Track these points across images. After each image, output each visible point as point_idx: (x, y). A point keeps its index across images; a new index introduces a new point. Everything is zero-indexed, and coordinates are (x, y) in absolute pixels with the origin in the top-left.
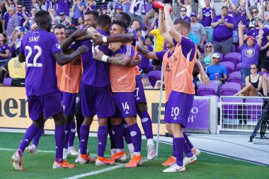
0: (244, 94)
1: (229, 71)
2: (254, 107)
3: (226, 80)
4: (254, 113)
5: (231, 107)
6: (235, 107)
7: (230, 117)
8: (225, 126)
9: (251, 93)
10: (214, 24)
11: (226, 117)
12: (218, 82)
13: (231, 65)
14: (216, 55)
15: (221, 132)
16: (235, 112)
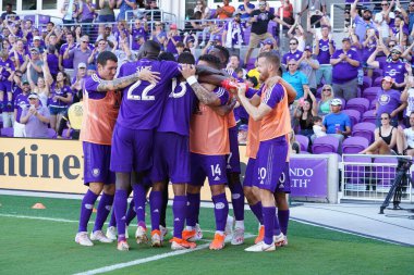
0: (373, 151)
1: (354, 121)
2: (386, 168)
3: (350, 134)
4: (386, 176)
5: (355, 168)
6: (361, 168)
7: (355, 182)
8: (348, 193)
9: (381, 150)
10: (334, 61)
11: (349, 181)
12: (339, 136)
13: (355, 114)
15: (343, 201)
16: (361, 175)
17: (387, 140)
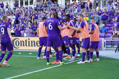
0: (113, 37)
1: (108, 30)
2: (116, 41)
3: (107, 33)
4: (116, 43)
5: (108, 41)
6: (110, 41)
7: (109, 45)
8: (107, 48)
9: (115, 37)
10: (102, 15)
11: (107, 45)
12: (104, 34)
13: (108, 28)
14: (103, 25)
15: (106, 50)
16: (110, 43)
17: (116, 34)
